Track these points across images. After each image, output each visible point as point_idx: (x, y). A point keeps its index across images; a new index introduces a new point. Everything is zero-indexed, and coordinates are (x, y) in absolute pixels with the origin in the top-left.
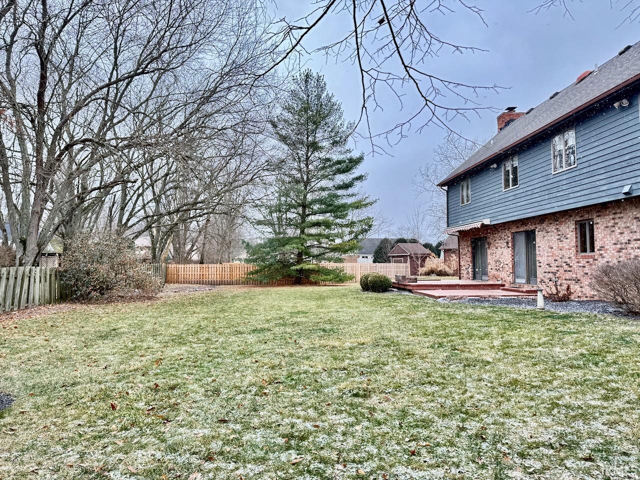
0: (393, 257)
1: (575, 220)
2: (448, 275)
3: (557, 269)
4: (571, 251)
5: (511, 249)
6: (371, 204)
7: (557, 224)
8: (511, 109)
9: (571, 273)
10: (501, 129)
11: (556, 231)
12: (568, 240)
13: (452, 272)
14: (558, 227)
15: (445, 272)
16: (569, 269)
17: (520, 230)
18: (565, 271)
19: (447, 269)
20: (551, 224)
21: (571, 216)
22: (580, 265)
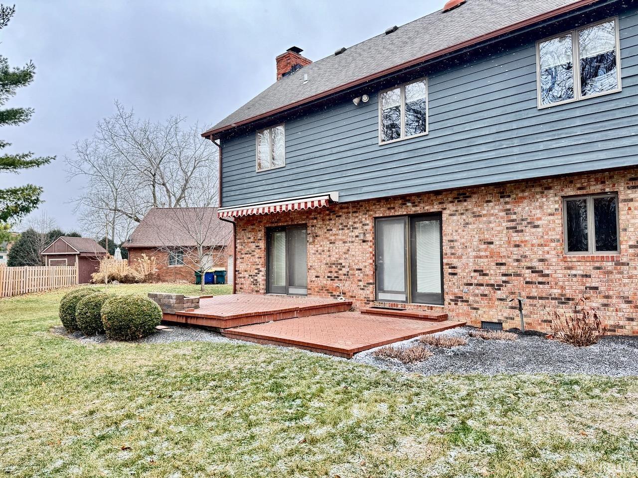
0: (50, 256)
1: (563, 194)
2: (137, 282)
3: (504, 278)
4: (546, 248)
5: (370, 244)
6: (38, 163)
7: (506, 203)
8: (296, 50)
9: (546, 286)
10: (284, 75)
11: (503, 214)
12: (539, 230)
13: (143, 277)
14: (508, 207)
15: (134, 278)
16: (541, 279)
17: (397, 214)
18: (527, 283)
19: (136, 274)
20: (490, 201)
21: (549, 188)
22: (574, 272)
